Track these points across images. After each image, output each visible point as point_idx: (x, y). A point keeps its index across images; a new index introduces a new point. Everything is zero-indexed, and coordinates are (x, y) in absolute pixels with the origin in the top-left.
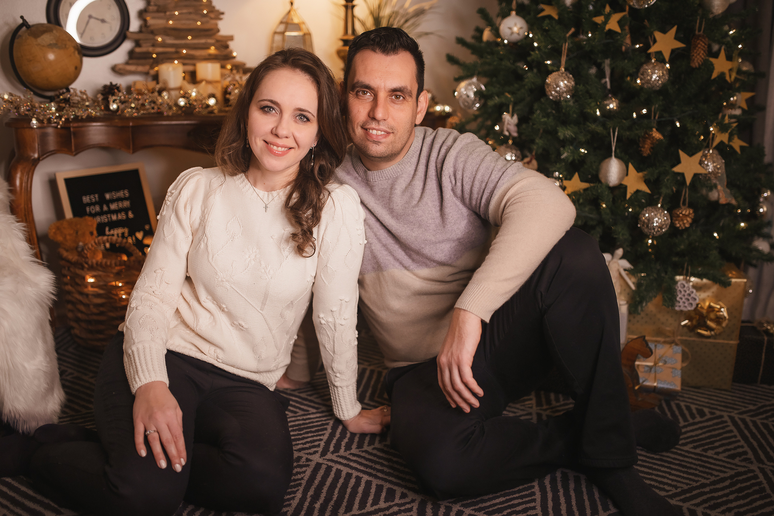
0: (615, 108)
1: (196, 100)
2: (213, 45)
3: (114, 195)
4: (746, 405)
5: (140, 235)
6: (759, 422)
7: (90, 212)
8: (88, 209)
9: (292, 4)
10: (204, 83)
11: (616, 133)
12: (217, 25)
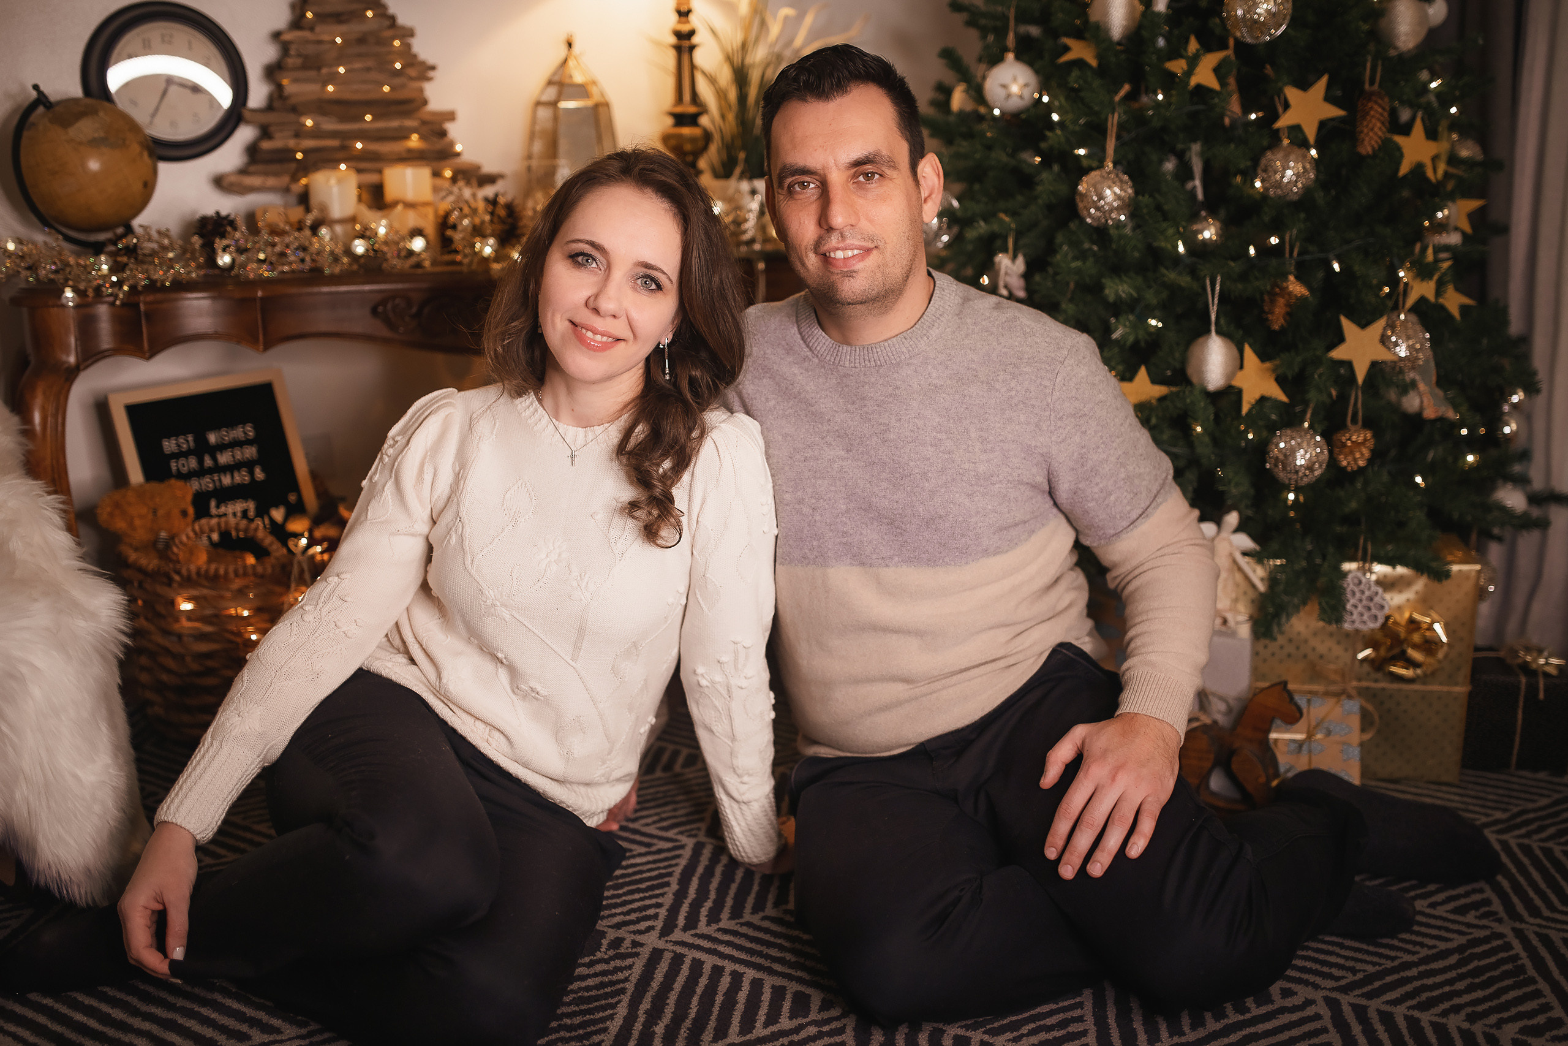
0: (1214, 238)
1: (386, 243)
2: (415, 130)
3: (226, 436)
4: (1489, 812)
5: (278, 514)
6: (1513, 843)
7: (178, 470)
8: (173, 465)
9: (570, 45)
10: (400, 207)
11: (1218, 287)
12: (421, 90)
